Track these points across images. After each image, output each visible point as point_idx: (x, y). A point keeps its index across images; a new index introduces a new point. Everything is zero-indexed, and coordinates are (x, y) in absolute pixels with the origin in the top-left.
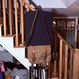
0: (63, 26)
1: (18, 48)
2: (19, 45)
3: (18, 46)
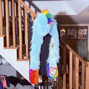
2: (23, 58)
3: (21, 59)
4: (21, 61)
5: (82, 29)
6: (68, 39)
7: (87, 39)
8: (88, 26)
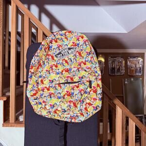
0: (119, 67)
1: (14, 127)
3: (13, 122)
4: (11, 126)
5: (135, 57)
6: (110, 75)
7: (143, 76)
8: (144, 53)
